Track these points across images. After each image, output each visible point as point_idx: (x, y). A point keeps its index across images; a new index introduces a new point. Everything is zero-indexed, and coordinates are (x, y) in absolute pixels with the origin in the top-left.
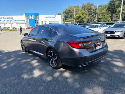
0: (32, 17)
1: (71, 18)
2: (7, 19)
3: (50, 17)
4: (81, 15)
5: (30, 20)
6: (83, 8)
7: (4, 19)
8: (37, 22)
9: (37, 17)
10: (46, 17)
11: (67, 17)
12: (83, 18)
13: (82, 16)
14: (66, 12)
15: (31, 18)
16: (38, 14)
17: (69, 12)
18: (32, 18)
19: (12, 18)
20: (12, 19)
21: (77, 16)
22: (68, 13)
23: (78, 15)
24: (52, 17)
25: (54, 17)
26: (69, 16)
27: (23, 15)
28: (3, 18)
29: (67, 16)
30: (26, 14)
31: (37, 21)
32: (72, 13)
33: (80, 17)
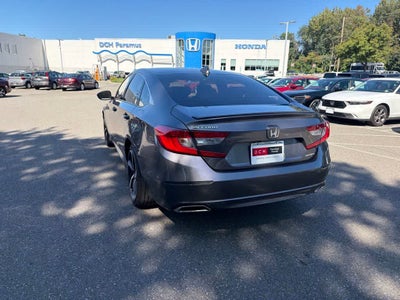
0: (193, 44)
1: (328, 51)
2: (125, 48)
3: (251, 47)
4: (361, 43)
5: (187, 52)
6: (377, 15)
7: (119, 49)
8: (206, 60)
9: (208, 45)
10: (237, 47)
11: (314, 49)
12: (370, 54)
13: (368, 48)
14: (311, 30)
15: (191, 46)
16: (213, 37)
17: (323, 31)
18: (195, 46)
19: (140, 46)
20: (139, 49)
21: (348, 43)
22: (318, 34)
23: (351, 43)
24: (258, 47)
25: (264, 47)
26: (320, 45)
27: (170, 37)
28: (117, 44)
29: (314, 44)
30: (178, 36)
31: (208, 57)
32: (335, 34)
33: (356, 50)
